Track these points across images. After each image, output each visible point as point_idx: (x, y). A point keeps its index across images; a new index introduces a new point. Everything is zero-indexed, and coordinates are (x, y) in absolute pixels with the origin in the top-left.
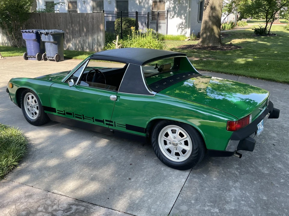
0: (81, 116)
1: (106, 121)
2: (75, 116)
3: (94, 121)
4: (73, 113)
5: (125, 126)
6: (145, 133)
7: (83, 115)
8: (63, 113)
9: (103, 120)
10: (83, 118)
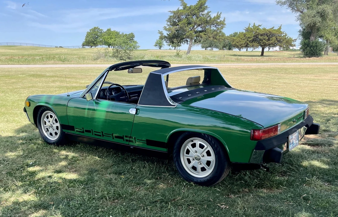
0: (100, 133)
1: (126, 137)
2: (94, 133)
3: (113, 138)
4: (92, 130)
5: (146, 142)
6: (166, 148)
7: (102, 132)
8: (82, 131)
9: (123, 136)
10: (102, 136)
